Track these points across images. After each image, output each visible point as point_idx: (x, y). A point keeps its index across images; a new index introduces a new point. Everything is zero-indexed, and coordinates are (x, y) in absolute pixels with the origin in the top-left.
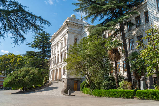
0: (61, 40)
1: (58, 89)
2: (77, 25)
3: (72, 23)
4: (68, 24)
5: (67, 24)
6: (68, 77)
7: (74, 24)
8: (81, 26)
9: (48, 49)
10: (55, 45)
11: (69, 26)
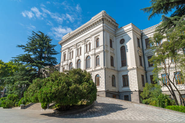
2: (113, 23)
3: (109, 19)
4: (104, 20)
5: (103, 19)
7: (111, 20)
8: (116, 25)
9: (47, 55)
10: (70, 47)
11: (104, 21)
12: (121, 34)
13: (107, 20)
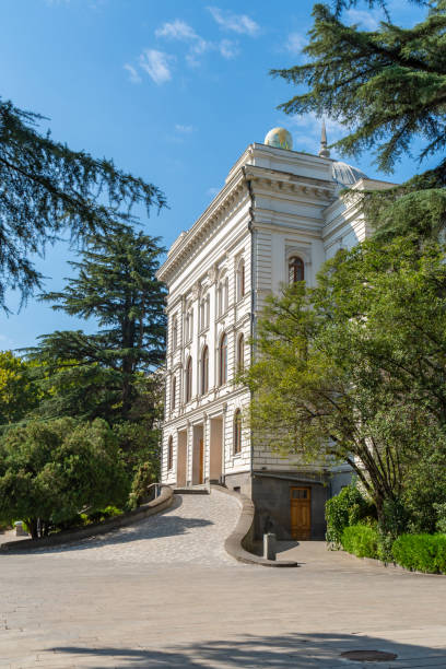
0: (217, 270)
1: (208, 527)
2: (300, 184)
3: (275, 178)
4: (253, 183)
5: (248, 183)
6: (259, 467)
7: (285, 179)
8: (321, 188)
9: (149, 319)
10: (186, 295)
11: (255, 191)
12: (335, 231)
13: (269, 182)
